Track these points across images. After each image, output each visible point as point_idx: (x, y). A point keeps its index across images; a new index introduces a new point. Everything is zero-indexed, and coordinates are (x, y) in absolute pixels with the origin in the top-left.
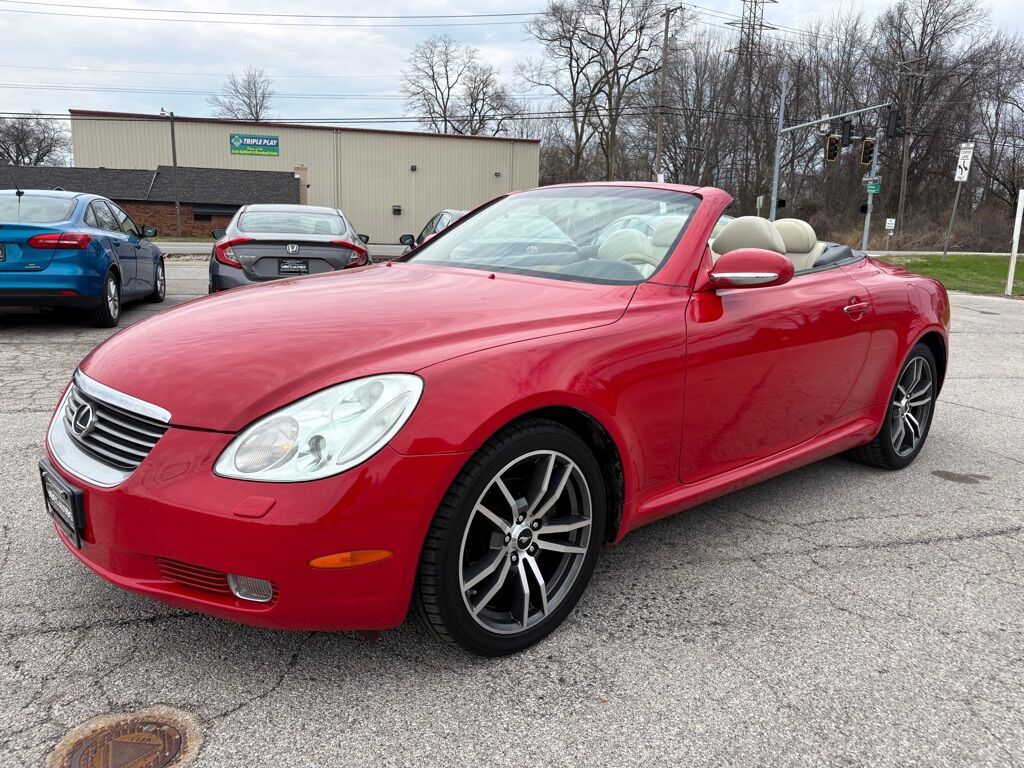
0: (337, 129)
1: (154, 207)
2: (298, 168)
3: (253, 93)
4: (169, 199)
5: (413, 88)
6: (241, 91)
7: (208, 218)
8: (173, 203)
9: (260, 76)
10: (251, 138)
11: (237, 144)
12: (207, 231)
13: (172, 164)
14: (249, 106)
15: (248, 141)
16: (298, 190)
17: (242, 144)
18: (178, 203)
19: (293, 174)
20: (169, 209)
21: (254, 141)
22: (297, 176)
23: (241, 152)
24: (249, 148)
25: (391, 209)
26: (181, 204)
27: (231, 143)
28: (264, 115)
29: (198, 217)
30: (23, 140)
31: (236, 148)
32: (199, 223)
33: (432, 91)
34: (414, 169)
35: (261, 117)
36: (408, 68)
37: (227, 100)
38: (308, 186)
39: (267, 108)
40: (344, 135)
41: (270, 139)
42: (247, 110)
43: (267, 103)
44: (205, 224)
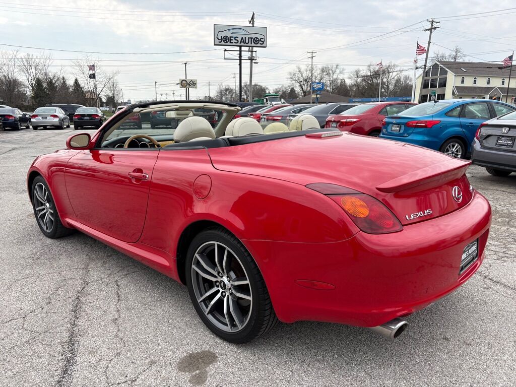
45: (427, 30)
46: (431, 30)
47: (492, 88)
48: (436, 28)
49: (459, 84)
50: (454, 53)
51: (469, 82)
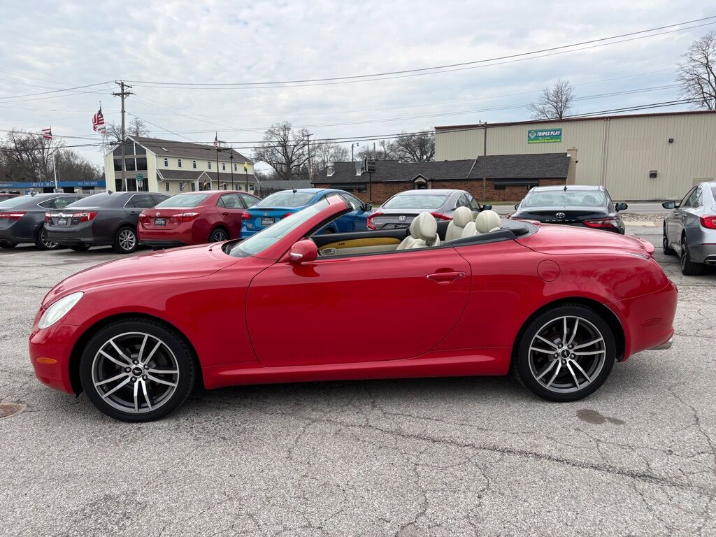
0: (607, 118)
1: (471, 182)
2: (569, 150)
3: (560, 99)
4: (480, 177)
5: (688, 76)
6: (551, 99)
7: (503, 187)
8: (482, 179)
9: (566, 86)
10: (542, 131)
11: (532, 137)
12: (502, 196)
13: (483, 155)
14: (556, 107)
15: (540, 134)
16: (568, 165)
17: (536, 136)
18: (484, 179)
19: (566, 154)
20: (480, 183)
21: (544, 133)
22: (569, 155)
23: (535, 142)
24: (540, 138)
25: (648, 174)
26: (487, 179)
27: (529, 136)
28: (567, 114)
29: (497, 188)
30: (424, 146)
31: (532, 140)
32: (497, 191)
33: (706, 76)
34: (671, 141)
35: (564, 114)
36: (684, 62)
37: (541, 106)
38: (577, 162)
39: (568, 108)
40: (613, 122)
41: (555, 131)
42: (554, 111)
43: (569, 104)
44: (501, 191)
45: (116, 94)
46: (122, 94)
47: (201, 172)
48: (129, 93)
49: (163, 167)
50: (135, 127)
51: (173, 165)
